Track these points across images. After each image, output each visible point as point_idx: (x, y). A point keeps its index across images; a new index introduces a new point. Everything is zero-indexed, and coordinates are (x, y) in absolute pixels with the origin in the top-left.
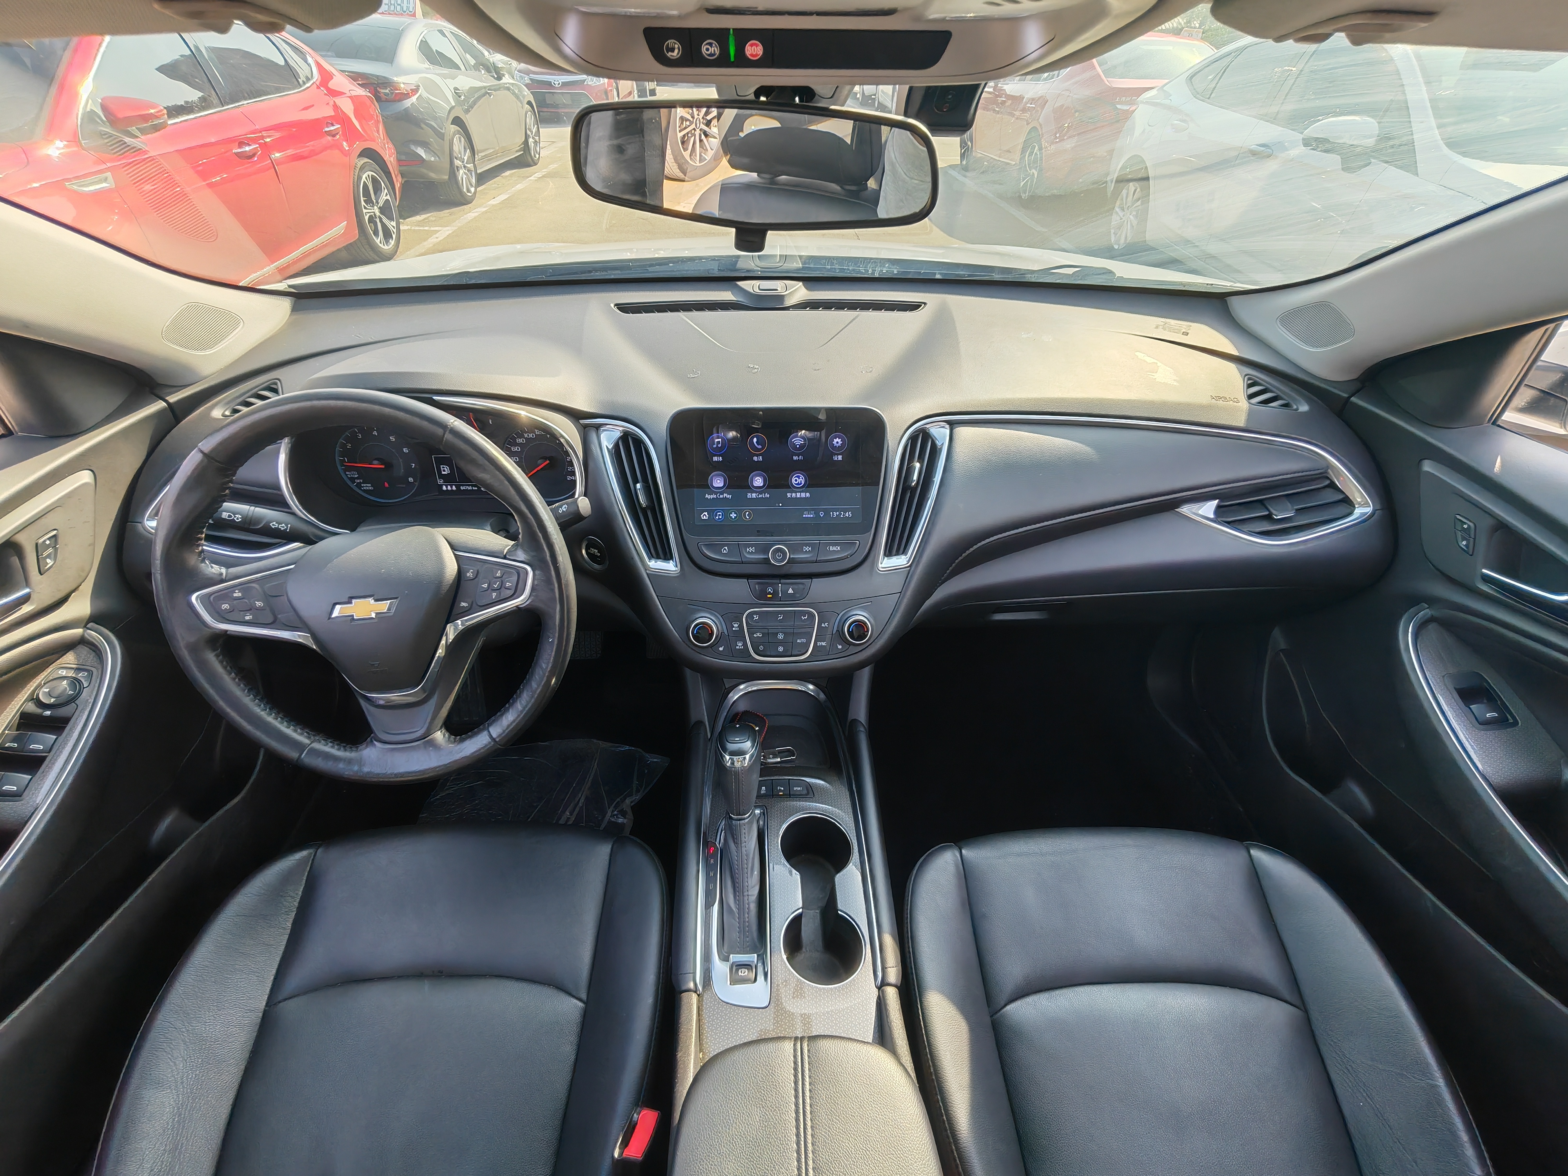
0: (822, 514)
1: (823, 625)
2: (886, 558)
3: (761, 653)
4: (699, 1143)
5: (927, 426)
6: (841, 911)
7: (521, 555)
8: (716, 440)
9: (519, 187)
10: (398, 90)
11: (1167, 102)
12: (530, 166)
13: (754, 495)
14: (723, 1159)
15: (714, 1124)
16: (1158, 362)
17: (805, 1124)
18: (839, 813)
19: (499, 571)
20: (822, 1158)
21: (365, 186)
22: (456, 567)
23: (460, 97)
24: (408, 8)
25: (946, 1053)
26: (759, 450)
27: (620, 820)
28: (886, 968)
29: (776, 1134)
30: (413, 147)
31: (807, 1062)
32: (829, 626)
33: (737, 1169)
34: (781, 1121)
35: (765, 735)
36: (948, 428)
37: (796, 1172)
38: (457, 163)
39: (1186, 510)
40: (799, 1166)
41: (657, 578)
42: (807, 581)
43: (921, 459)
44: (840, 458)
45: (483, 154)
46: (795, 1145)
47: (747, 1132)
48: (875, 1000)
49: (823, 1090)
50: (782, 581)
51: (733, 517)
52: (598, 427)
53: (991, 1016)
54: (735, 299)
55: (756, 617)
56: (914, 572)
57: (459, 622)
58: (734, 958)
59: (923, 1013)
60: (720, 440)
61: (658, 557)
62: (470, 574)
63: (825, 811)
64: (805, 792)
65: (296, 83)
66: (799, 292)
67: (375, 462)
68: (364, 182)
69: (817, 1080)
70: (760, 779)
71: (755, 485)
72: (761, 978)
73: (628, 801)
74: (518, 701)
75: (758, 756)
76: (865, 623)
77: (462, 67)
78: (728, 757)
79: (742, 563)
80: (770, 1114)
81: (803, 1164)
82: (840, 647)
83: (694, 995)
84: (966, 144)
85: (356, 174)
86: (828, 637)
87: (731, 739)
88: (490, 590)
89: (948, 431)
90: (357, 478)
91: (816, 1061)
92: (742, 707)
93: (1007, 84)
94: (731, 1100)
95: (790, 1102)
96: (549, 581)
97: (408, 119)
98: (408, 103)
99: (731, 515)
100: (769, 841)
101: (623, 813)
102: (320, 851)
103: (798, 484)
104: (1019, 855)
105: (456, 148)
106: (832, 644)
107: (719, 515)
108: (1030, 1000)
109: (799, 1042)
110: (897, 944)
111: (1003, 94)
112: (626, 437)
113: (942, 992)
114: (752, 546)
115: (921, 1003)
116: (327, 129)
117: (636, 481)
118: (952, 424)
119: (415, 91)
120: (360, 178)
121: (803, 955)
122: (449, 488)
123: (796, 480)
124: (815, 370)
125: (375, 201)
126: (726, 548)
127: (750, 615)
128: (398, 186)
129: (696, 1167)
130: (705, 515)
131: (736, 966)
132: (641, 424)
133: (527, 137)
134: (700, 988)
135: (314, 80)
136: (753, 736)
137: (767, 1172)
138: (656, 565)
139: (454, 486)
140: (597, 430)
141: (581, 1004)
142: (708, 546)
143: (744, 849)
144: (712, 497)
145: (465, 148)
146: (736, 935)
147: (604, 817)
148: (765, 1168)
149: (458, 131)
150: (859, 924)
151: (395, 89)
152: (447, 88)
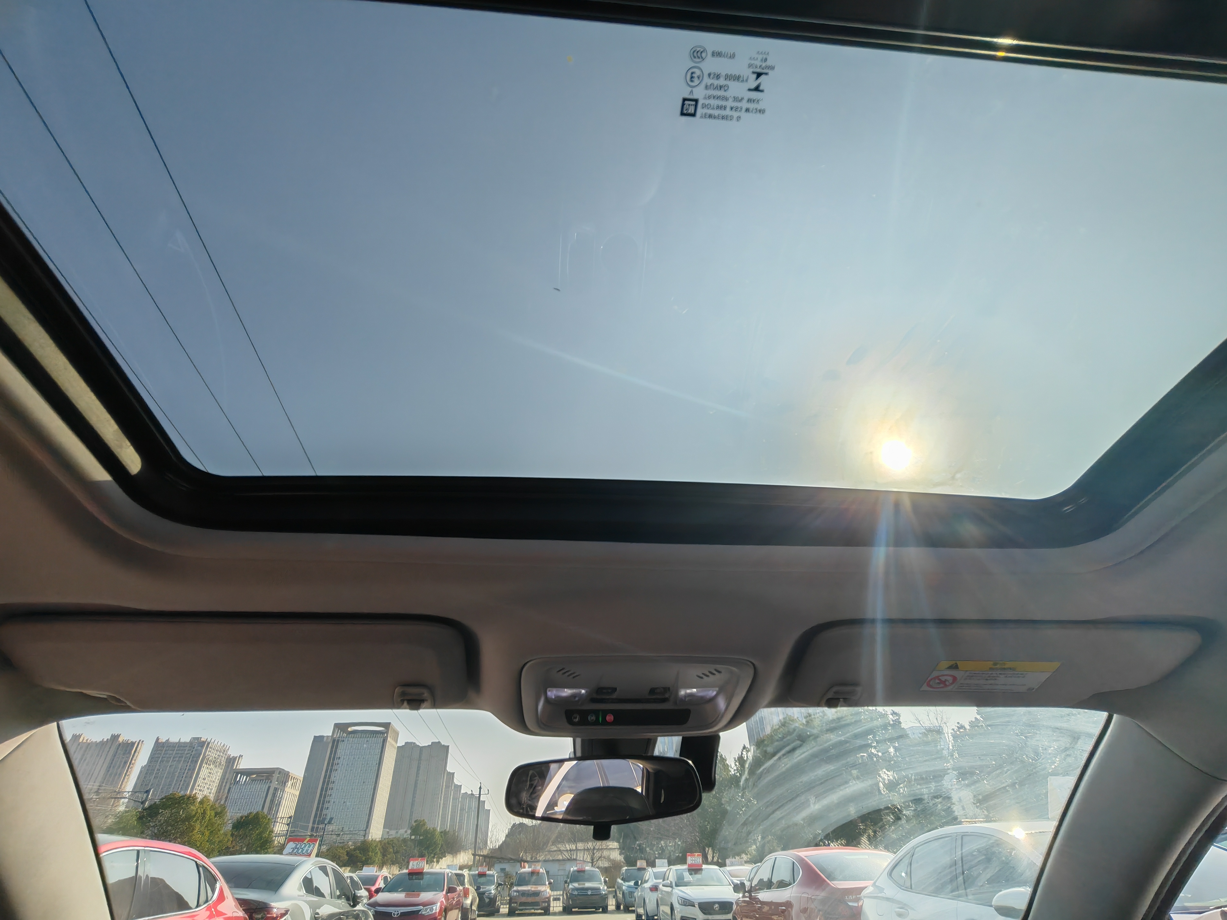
11: (882, 895)
151: (268, 914)
152: (309, 913)
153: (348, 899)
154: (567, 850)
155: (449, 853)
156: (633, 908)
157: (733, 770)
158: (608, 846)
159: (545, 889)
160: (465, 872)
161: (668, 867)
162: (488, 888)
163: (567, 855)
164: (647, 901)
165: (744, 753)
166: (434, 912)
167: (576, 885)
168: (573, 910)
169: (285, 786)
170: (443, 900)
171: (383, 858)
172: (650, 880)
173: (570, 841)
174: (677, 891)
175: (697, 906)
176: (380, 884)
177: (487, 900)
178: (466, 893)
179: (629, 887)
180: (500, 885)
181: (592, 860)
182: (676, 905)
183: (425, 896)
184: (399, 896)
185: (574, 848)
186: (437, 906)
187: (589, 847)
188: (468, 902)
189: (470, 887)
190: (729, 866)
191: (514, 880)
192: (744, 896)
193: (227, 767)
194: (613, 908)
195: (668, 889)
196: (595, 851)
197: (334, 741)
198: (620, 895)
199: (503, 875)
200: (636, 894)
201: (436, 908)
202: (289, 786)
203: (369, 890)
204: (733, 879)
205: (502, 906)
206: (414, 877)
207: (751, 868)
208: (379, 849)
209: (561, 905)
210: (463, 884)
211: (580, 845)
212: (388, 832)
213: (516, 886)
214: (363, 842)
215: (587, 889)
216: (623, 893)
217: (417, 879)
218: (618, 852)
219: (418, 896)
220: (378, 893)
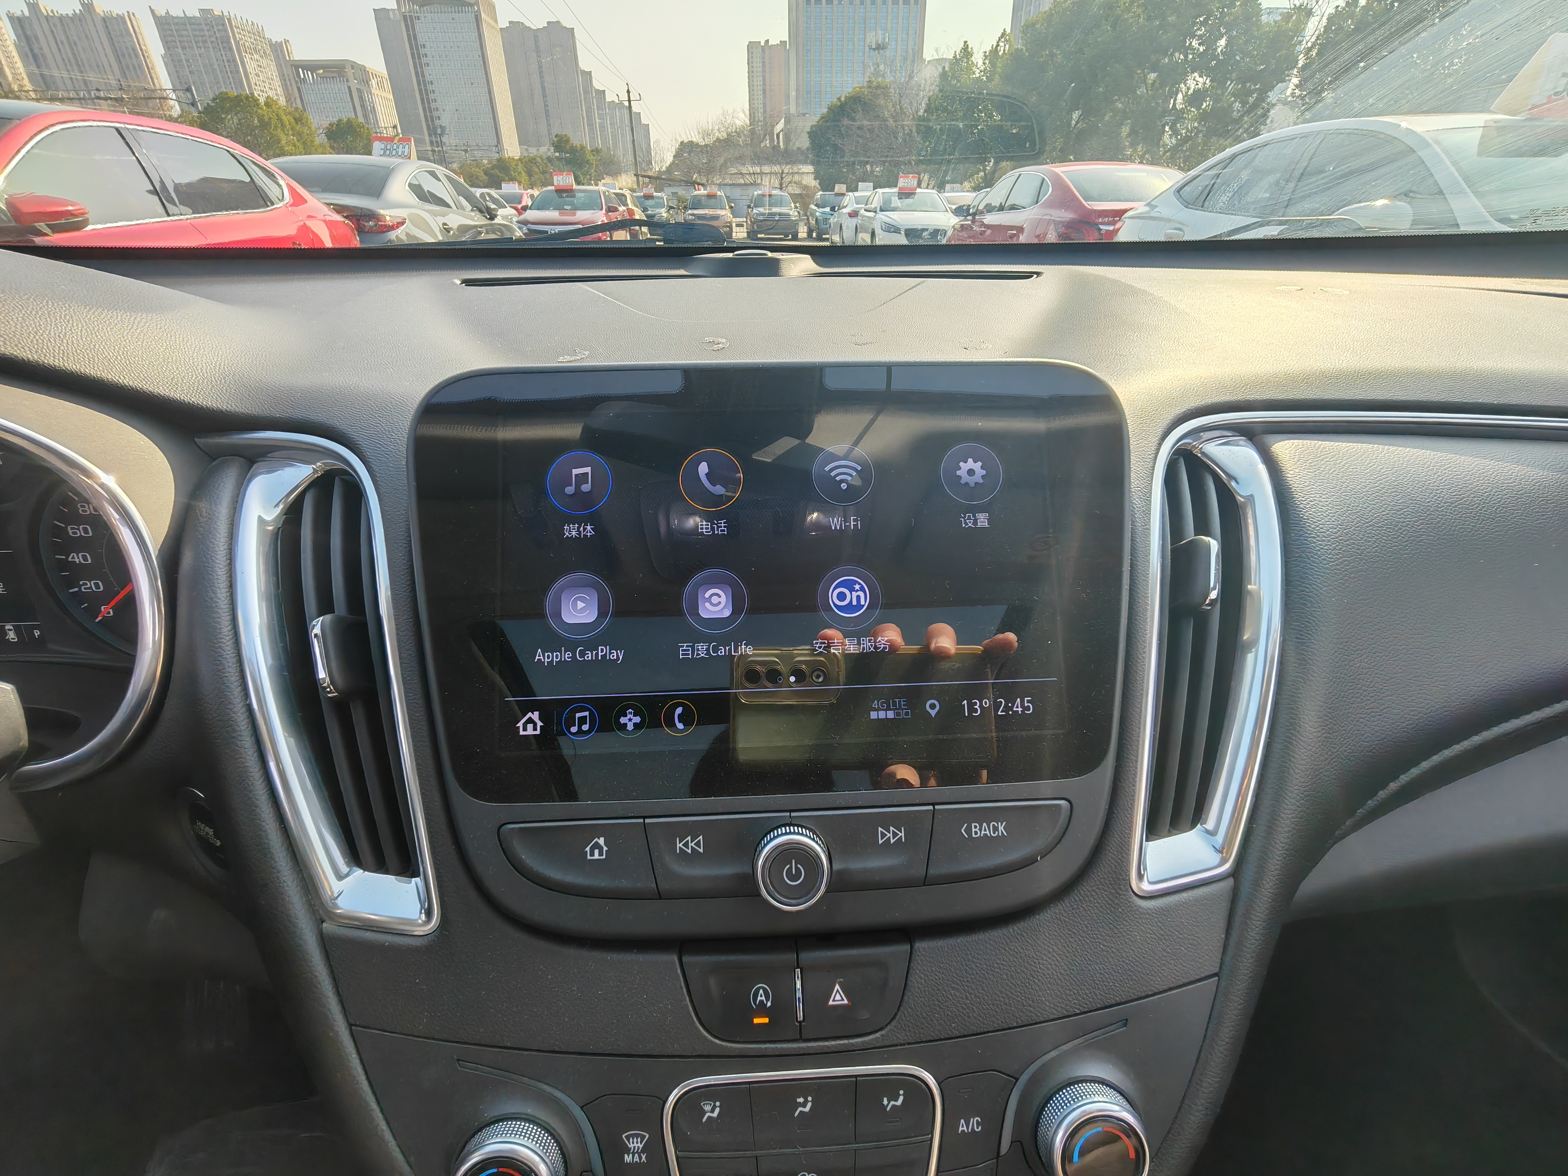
0: (933, 706)
1: (962, 1127)
2: (1153, 841)
5: (1199, 443)
8: (576, 470)
10: (383, 222)
11: (1156, 215)
13: (702, 649)
24: (403, 152)
26: (717, 501)
32: (988, 1129)
36: (1254, 447)
44: (983, 520)
50: (807, 956)
52: (252, 457)
54: (688, 274)
55: (710, 1111)
60: (587, 469)
65: (264, 202)
66: (804, 263)
71: (704, 615)
77: (453, 207)
79: (659, 896)
89: (1255, 455)
93: (985, 216)
103: (850, 608)
107: (582, 720)
112: (324, 488)
114: (692, 830)
119: (401, 224)
123: (841, 597)
126: (601, 841)
127: (690, 1103)
130: (530, 721)
132: (357, 437)
135: (285, 202)
140: (250, 464)
142: (535, 837)
144: (555, 657)
151: (379, 221)
152: (436, 224)
153: (481, 211)
154: (750, 174)
155: (607, 174)
156: (827, 236)
157: (978, 71)
158: (800, 169)
159: (726, 215)
160: (627, 193)
161: (874, 190)
162: (658, 211)
163: (749, 179)
164: (844, 228)
165: (1001, 44)
167: (761, 210)
168: (759, 236)
169: (369, 86)
170: (604, 219)
171: (530, 178)
172: (849, 205)
173: (753, 164)
174: (881, 216)
175: (903, 233)
176: (527, 202)
178: (631, 214)
179: (823, 213)
180: (671, 207)
181: (781, 184)
182: (878, 231)
183: (582, 215)
184: (552, 214)
185: (759, 171)
189: (635, 208)
190: (948, 192)
191: (688, 204)
192: (965, 220)
193: (277, 58)
194: (805, 235)
195: (871, 214)
196: (784, 175)
197: (405, 17)
198: (813, 222)
199: (674, 198)
200: (831, 220)
202: (374, 86)
203: (516, 208)
204: (953, 203)
206: (564, 195)
207: (975, 194)
208: (521, 167)
209: (745, 230)
210: (625, 205)
211: (766, 169)
212: (527, 150)
213: (690, 209)
214: (500, 160)
215: (774, 214)
216: (817, 219)
217: (566, 197)
218: (812, 176)
219: (575, 215)
220: (525, 211)
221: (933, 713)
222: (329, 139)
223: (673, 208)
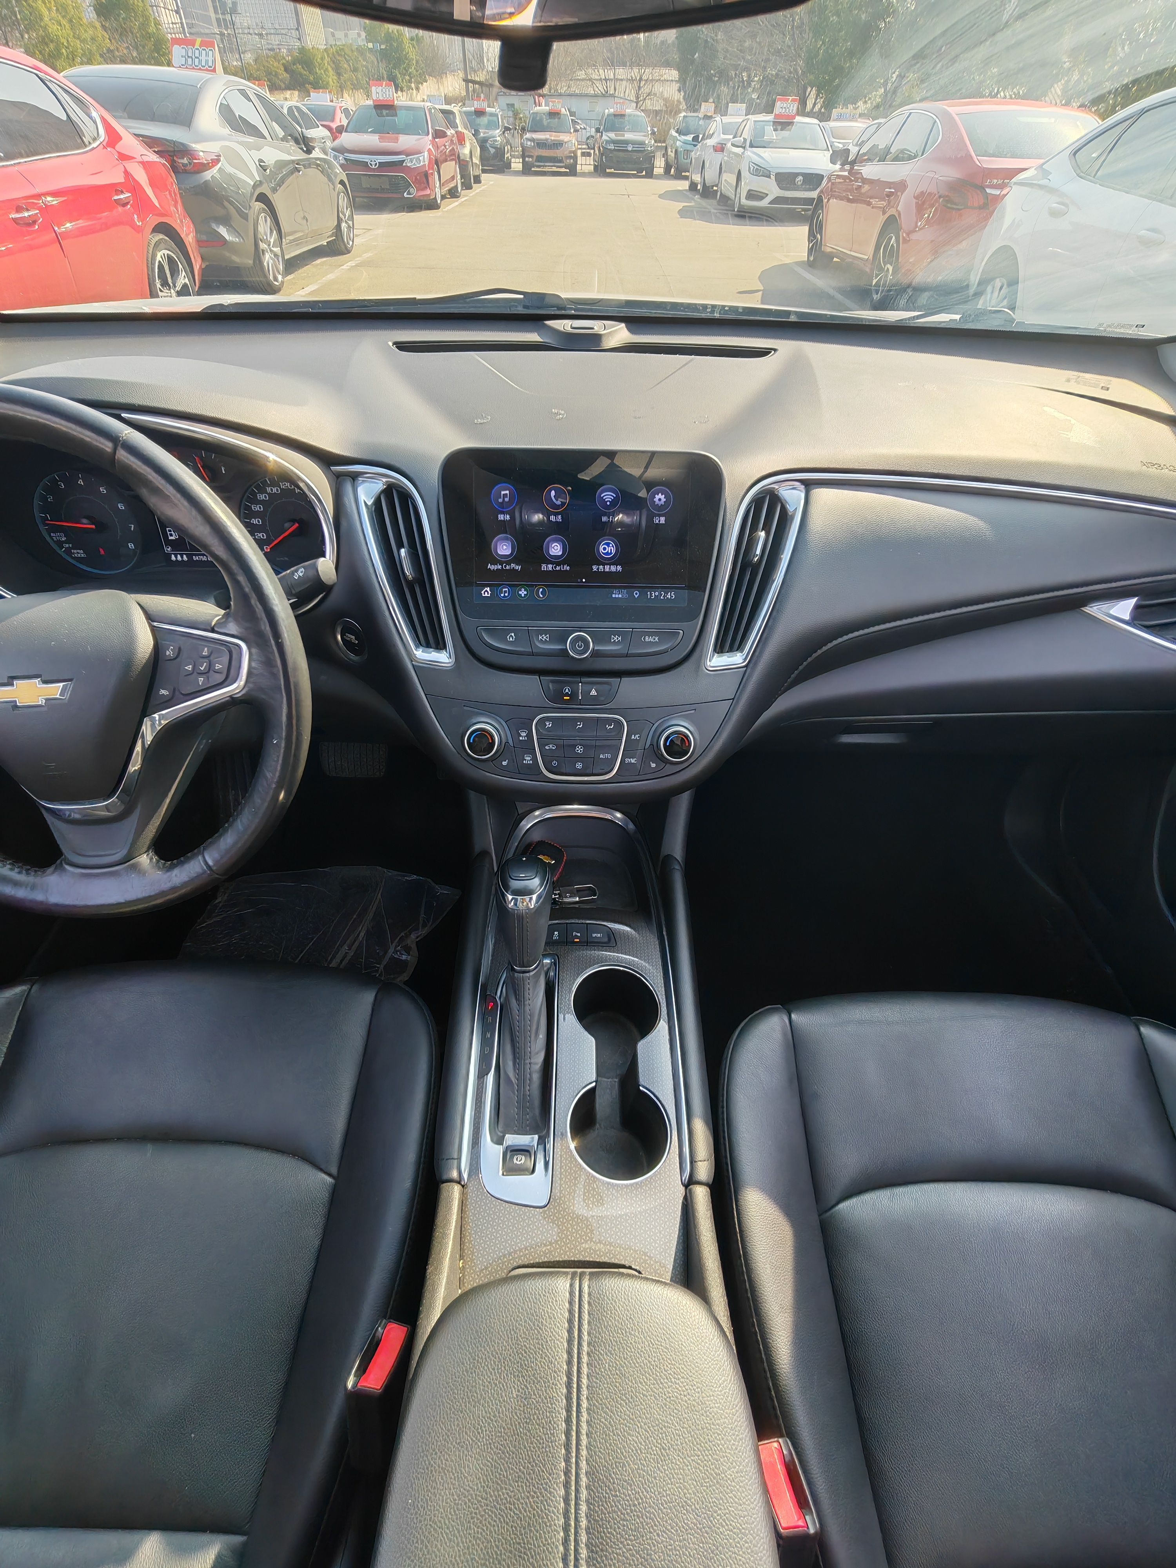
0: (636, 594)
1: (633, 737)
2: (716, 655)
3: (554, 770)
4: (433, 1426)
5: (775, 486)
6: (644, 1087)
7: (232, 627)
8: (503, 493)
9: (331, 276)
10: (196, 159)
11: (1044, 182)
12: (343, 254)
13: (550, 567)
14: (463, 1452)
15: (455, 1398)
16: (1072, 420)
17: (579, 1405)
18: (646, 967)
19: (206, 649)
20: (600, 1458)
21: (161, 266)
22: (152, 643)
23: (265, 170)
24: (207, 62)
25: (766, 1266)
26: (557, 507)
27: (404, 957)
28: (695, 1162)
29: (538, 1417)
30: (214, 226)
31: (586, 1312)
32: (642, 739)
33: (482, 1469)
34: (546, 1398)
35: (562, 871)
36: (804, 491)
37: (563, 1477)
38: (263, 246)
39: (1095, 610)
40: (567, 1468)
41: (427, 671)
42: (614, 681)
43: (767, 528)
44: (663, 520)
45: (291, 238)
46: (563, 1435)
47: (499, 1413)
48: (681, 1201)
49: (606, 1354)
50: (583, 679)
51: (523, 595)
52: (354, 477)
53: (820, 1215)
54: (542, 340)
55: (549, 724)
56: (750, 676)
57: (156, 716)
58: (512, 1139)
59: (738, 1214)
60: (507, 492)
61: (428, 646)
62: (169, 653)
63: (630, 962)
64: (606, 940)
65: (79, 141)
66: (619, 334)
67: (85, 521)
68: (160, 262)
69: (599, 1339)
70: (551, 922)
71: (551, 554)
72: (540, 1165)
73: (413, 936)
74: (239, 821)
75: (549, 893)
76: (687, 737)
77: (269, 138)
78: (510, 897)
79: (533, 654)
80: (531, 1387)
81: (574, 1466)
82: (653, 765)
83: (456, 1187)
84: (815, 237)
85: (151, 252)
86: (639, 752)
87: (513, 875)
88: (195, 673)
89: (803, 495)
90: (65, 542)
91: (599, 1310)
92: (536, 837)
93: (864, 166)
94: (481, 1364)
95: (559, 1371)
96: (268, 663)
97: (207, 192)
98: (208, 175)
99: (520, 593)
100: (560, 997)
101: (407, 950)
102: (35, 988)
103: (607, 554)
104: (861, 1022)
105: (261, 229)
106: (644, 760)
107: (505, 592)
108: (869, 1198)
109: (578, 1278)
110: (709, 1129)
111: (858, 178)
112: (390, 491)
113: (763, 1189)
114: (545, 632)
115: (737, 1201)
116: (116, 197)
117: (400, 545)
118: (808, 485)
119: (216, 162)
120: (154, 256)
121: (597, 1131)
122: (179, 558)
123: (605, 549)
124: (635, 418)
125: (171, 285)
126: (513, 634)
127: (542, 722)
128: (196, 268)
129: (425, 1461)
130: (486, 591)
131: (512, 1151)
132: (408, 472)
133: (339, 221)
134: (465, 1176)
135: (101, 140)
136: (543, 870)
137: (523, 1476)
138: (422, 655)
139: (185, 556)
140: (354, 480)
141: (329, 1180)
142: (489, 631)
143: (527, 1008)
144: (496, 567)
145: (271, 229)
146: (514, 1110)
147: (386, 952)
148: (520, 1470)
149: (263, 209)
150: (665, 1104)
151: (192, 158)
152: (251, 158)
153: (297, 142)
155: (430, 75)
156: (687, 174)
158: (662, 76)
159: (570, 140)
160: (455, 108)
161: (746, 115)
162: (491, 133)
163: (600, 88)
164: (707, 165)
166: (422, 164)
167: (613, 135)
170: (431, 147)
171: (339, 78)
172: (716, 134)
174: (749, 153)
175: (773, 177)
176: (341, 120)
177: (492, 151)
178: (461, 138)
179: (685, 143)
180: (507, 129)
181: (637, 98)
182: (745, 174)
183: (406, 141)
184: (371, 140)
185: (612, 77)
186: (424, 156)
187: (633, 76)
188: (466, 151)
189: (465, 131)
190: (834, 120)
191: (528, 123)
192: (842, 170)
194: (661, 171)
195: (739, 150)
196: (643, 83)
198: (671, 154)
199: (510, 114)
200: (693, 154)
201: (424, 160)
203: (329, 128)
204: (834, 140)
205: (513, 160)
206: (385, 112)
207: (865, 126)
208: (328, 64)
209: (592, 163)
210: (454, 126)
211: (621, 72)
212: (333, 35)
213: (530, 131)
214: (302, 50)
215: (627, 142)
216: (676, 151)
217: (387, 115)
218: (676, 86)
219: (396, 140)
220: (341, 134)
221: (636, 596)
222: (98, 15)
223: (509, 129)
